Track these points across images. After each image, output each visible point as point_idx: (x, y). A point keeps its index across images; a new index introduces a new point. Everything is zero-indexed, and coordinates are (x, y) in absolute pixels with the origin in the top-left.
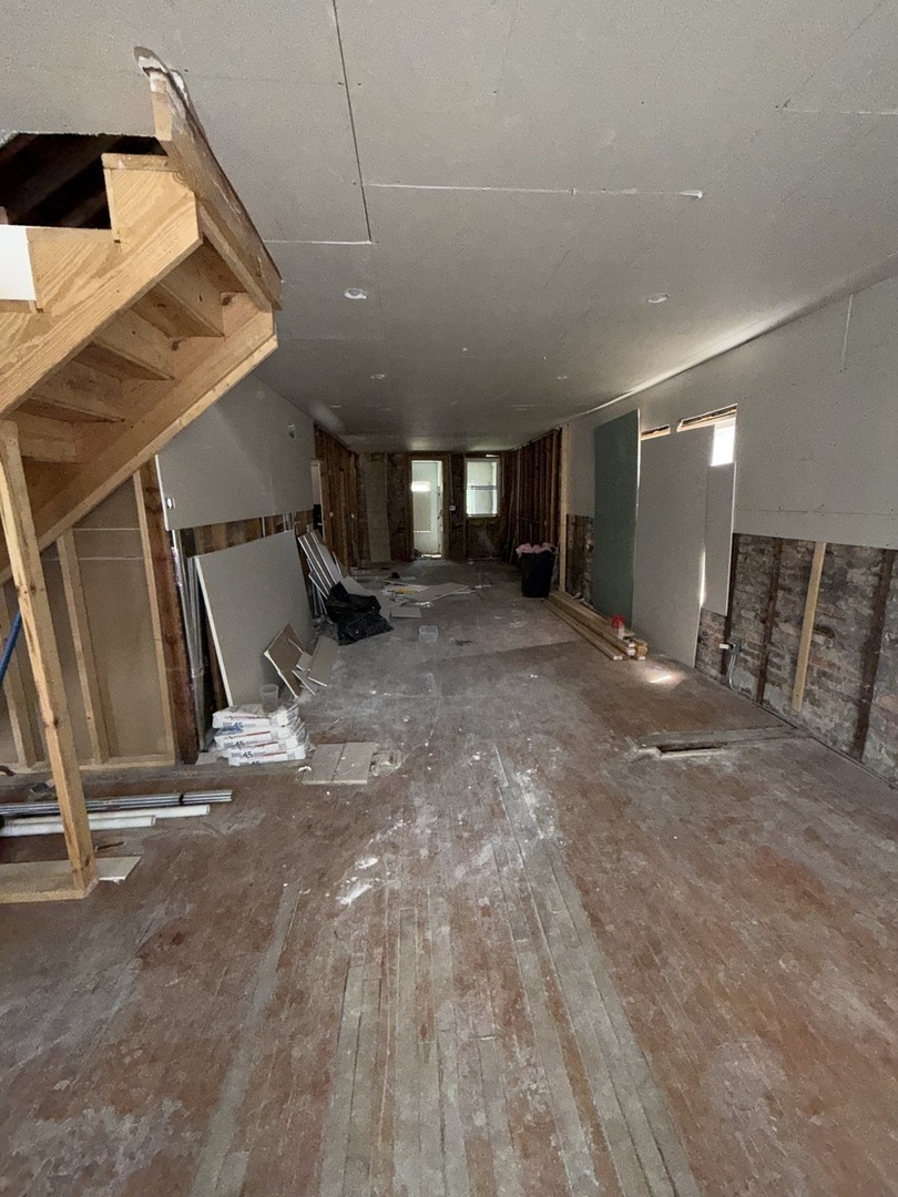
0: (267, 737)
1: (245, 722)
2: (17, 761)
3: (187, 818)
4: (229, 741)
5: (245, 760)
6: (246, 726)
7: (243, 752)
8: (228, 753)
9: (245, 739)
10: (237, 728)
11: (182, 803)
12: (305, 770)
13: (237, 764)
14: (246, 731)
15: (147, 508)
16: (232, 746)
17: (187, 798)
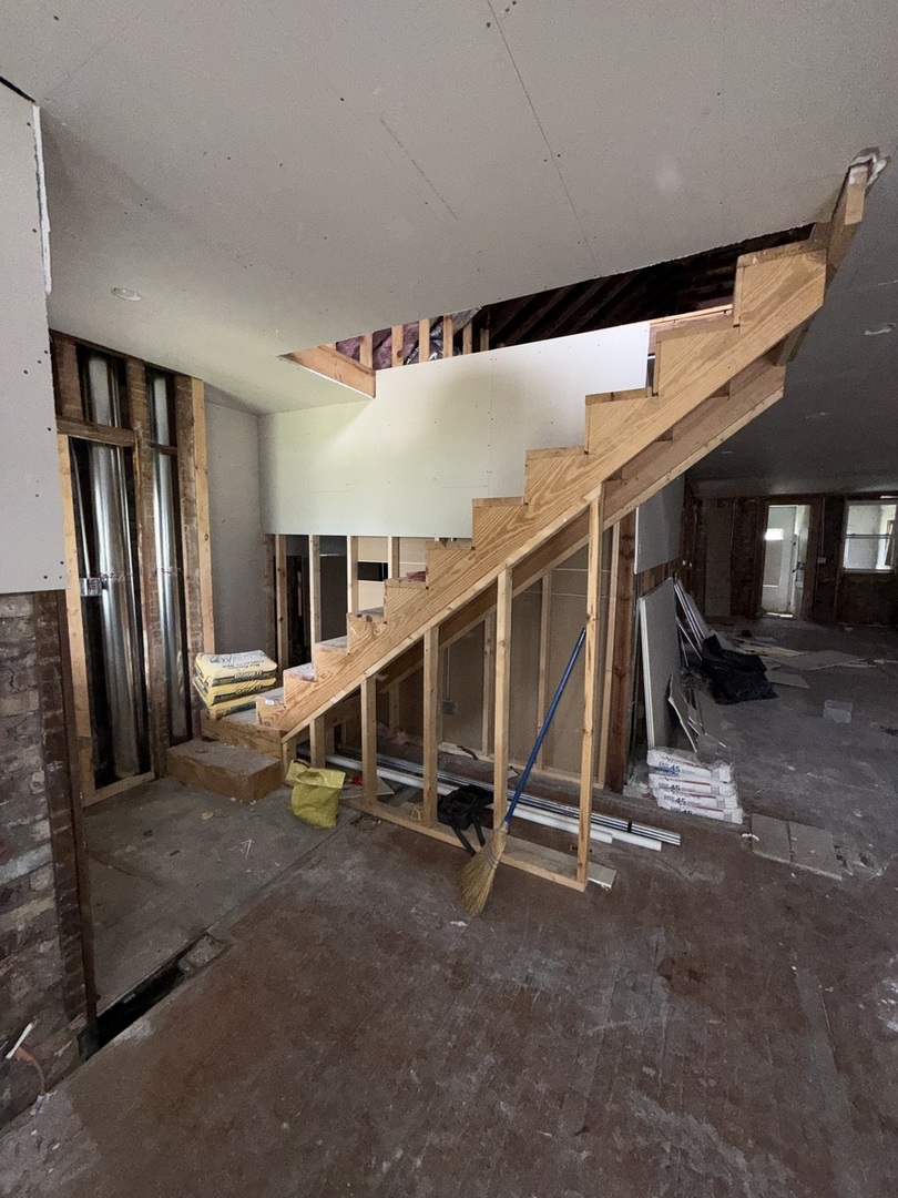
0: (707, 789)
1: (683, 767)
2: (481, 749)
3: (642, 848)
4: (665, 782)
5: (676, 806)
6: (684, 771)
7: (676, 797)
8: (660, 794)
9: (682, 785)
10: (672, 772)
11: (629, 830)
12: (750, 838)
13: (669, 808)
14: (682, 777)
15: (621, 553)
16: (666, 788)
17: (635, 826)
